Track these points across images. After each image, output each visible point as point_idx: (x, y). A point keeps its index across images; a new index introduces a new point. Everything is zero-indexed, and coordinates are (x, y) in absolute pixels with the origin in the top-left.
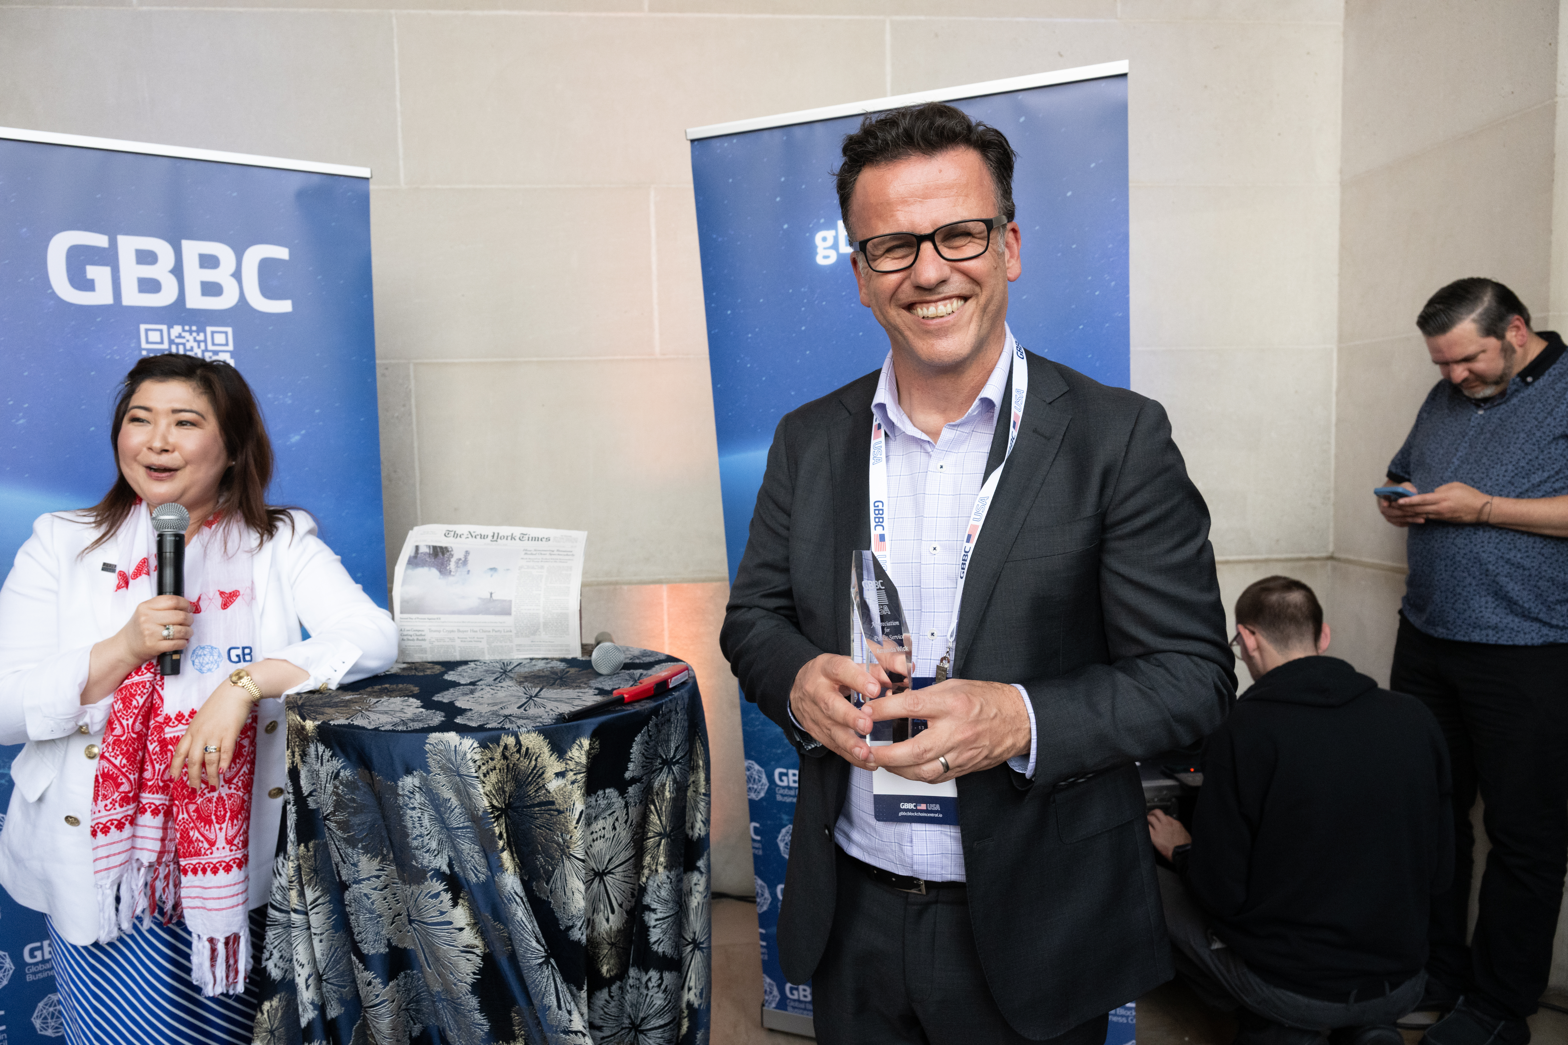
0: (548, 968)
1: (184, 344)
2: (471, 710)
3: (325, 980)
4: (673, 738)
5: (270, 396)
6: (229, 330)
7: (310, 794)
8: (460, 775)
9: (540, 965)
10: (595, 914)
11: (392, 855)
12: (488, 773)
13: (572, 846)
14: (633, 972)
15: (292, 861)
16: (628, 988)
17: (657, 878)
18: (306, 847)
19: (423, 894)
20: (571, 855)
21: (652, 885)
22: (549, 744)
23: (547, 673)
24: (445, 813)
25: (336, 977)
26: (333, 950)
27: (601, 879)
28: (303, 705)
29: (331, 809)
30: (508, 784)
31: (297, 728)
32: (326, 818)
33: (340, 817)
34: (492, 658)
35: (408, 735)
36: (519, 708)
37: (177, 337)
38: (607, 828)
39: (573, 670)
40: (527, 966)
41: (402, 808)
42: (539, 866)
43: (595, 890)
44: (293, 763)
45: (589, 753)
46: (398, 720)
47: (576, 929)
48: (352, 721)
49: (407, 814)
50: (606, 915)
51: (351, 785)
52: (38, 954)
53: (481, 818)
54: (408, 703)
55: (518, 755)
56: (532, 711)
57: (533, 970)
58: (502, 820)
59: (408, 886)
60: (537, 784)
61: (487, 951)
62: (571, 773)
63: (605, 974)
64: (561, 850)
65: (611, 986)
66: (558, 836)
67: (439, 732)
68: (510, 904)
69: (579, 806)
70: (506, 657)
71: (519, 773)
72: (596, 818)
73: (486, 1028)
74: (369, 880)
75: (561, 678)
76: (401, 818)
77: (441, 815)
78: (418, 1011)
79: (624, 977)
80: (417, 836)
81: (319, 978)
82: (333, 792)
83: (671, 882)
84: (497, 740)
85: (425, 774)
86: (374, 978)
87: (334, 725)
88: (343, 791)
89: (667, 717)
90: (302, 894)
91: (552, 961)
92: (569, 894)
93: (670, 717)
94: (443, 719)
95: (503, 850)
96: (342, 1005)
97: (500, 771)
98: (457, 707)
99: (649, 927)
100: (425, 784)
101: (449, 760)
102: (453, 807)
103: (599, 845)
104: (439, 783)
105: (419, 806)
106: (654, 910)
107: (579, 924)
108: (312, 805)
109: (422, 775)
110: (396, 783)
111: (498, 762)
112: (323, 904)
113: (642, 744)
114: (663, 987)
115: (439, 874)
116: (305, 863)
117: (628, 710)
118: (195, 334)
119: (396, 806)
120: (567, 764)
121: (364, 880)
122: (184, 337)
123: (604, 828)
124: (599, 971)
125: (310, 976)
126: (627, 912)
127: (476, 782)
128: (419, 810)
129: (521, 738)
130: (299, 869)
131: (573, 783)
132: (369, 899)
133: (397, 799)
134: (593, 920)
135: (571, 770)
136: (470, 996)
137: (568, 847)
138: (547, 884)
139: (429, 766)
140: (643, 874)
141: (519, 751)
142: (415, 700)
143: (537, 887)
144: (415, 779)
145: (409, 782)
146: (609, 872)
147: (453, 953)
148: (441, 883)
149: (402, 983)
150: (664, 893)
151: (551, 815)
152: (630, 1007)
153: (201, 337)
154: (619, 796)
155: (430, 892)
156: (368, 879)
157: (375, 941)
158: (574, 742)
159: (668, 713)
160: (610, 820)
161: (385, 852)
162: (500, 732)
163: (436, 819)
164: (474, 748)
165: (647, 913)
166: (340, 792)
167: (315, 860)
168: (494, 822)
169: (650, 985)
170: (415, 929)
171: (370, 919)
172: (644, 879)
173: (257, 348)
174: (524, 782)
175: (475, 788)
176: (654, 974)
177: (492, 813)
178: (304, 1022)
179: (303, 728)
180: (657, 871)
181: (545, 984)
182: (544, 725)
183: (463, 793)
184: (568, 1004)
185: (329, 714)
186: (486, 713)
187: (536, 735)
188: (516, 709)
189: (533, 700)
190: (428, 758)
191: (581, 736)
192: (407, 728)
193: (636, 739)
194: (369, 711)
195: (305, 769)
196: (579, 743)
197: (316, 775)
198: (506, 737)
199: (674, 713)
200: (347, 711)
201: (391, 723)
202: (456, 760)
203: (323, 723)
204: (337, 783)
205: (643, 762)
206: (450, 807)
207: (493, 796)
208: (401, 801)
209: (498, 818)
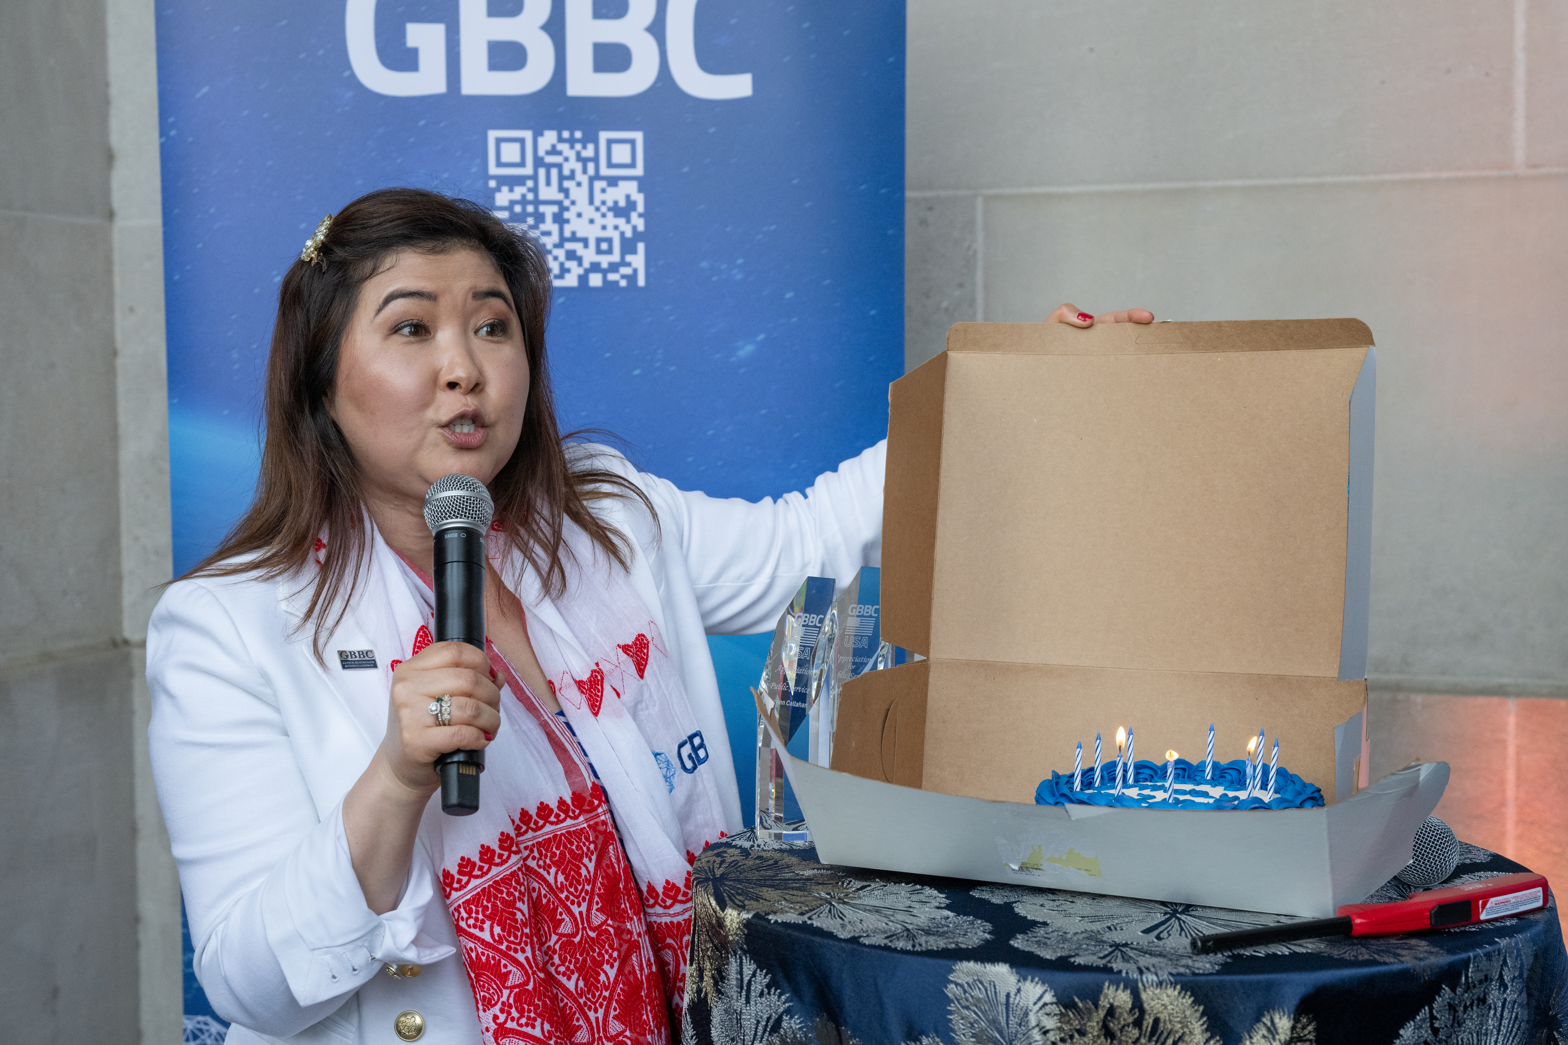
1: (559, 166)
2: (1045, 924)
4: (1491, 1042)
5: (704, 264)
6: (638, 136)
22: (1203, 1014)
28: (723, 877)
31: (710, 923)
35: (915, 960)
36: (1147, 931)
37: (548, 153)
44: (699, 991)
46: (899, 929)
48: (810, 918)
54: (922, 897)
55: (1136, 1032)
56: (1173, 942)
67: (976, 961)
84: (1093, 993)
87: (777, 922)
89: (1478, 991)
93: (1486, 994)
94: (988, 936)
98: (1017, 916)
101: (994, 1022)
117: (1385, 963)
118: (578, 146)
122: (560, 153)
129: (1144, 996)
139: (954, 1031)
141: (1138, 1023)
142: (935, 893)
153: (589, 152)
158: (1258, 1020)
159: (1481, 982)
162: (1101, 976)
164: (1045, 1004)
173: (686, 169)
179: (720, 923)
182: (1194, 974)
185: (770, 901)
186: (1075, 934)
187: (1176, 993)
188: (1141, 934)
189: (1179, 919)
190: (951, 1013)
191: (1274, 1009)
192: (914, 946)
193: (1402, 1032)
194: (845, 903)
195: (720, 1004)
196: (1269, 1024)
197: (739, 1021)
198: (1112, 988)
199: (1495, 984)
200: (803, 899)
201: (885, 932)
202: (1008, 1024)
203: (756, 916)
204: (776, 1040)
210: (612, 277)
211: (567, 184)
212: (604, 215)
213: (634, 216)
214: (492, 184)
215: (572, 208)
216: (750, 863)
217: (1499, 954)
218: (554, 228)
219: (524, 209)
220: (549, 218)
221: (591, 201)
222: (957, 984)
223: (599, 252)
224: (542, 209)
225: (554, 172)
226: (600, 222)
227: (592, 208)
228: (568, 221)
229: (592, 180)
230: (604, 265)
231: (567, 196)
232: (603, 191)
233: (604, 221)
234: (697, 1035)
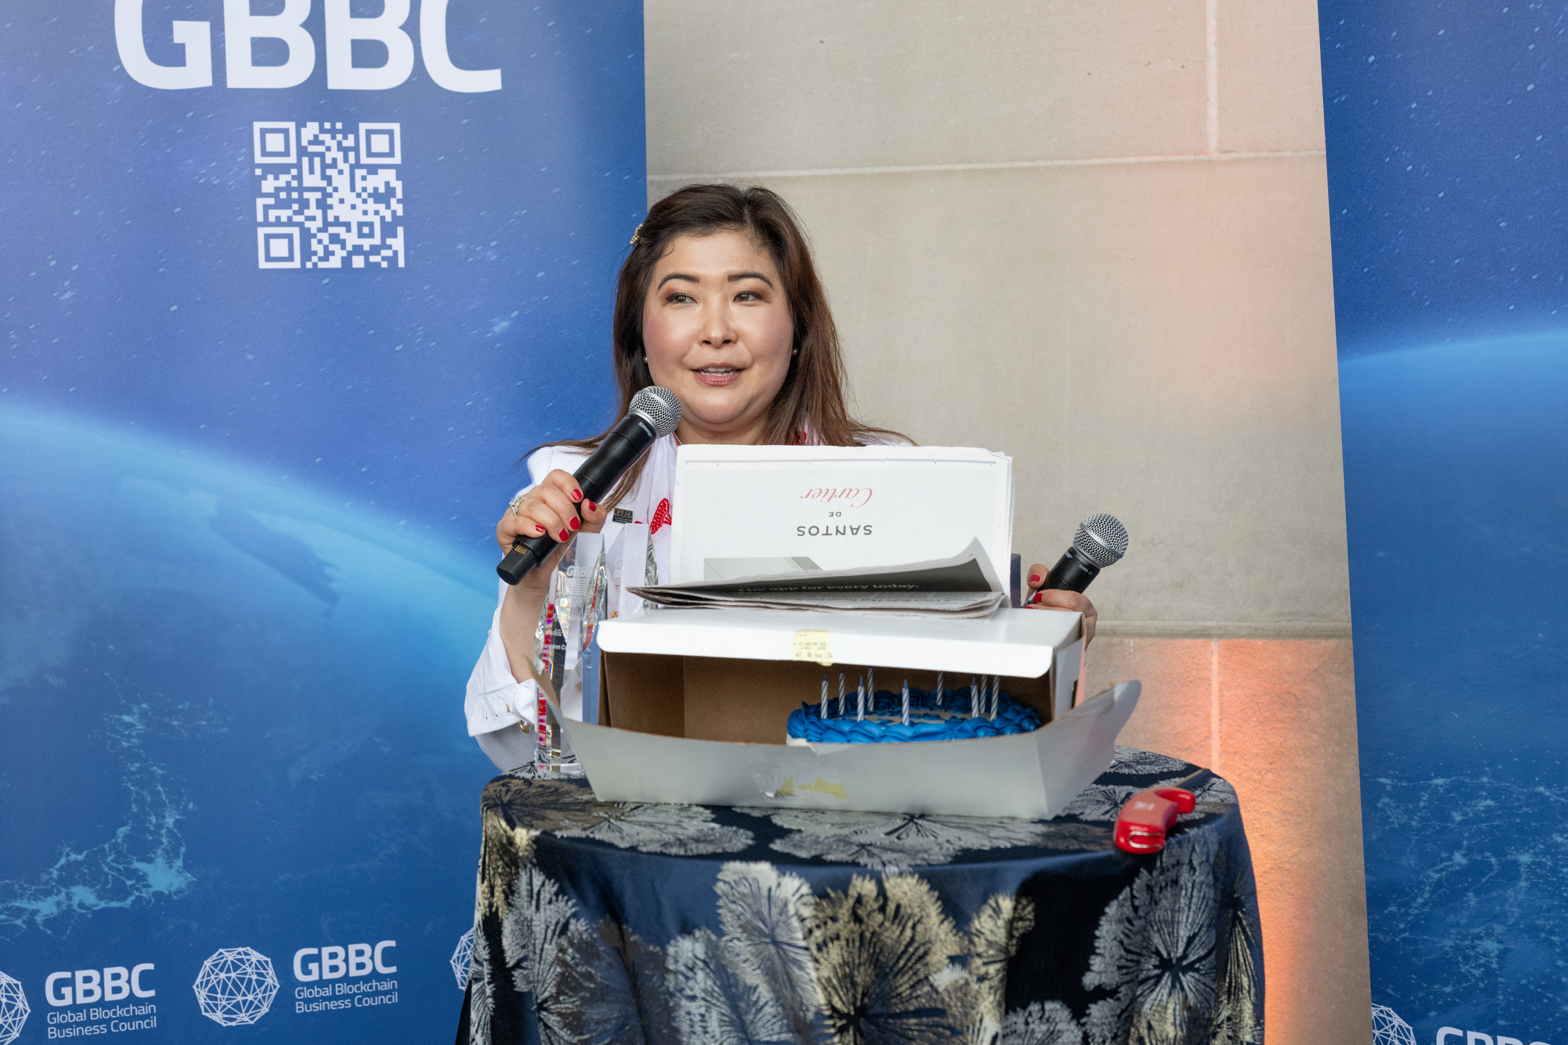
1: (322, 155)
2: (799, 831)
4: (1183, 918)
5: (459, 246)
6: (396, 127)
7: (518, 965)
8: (775, 943)
12: (825, 943)
22: (938, 899)
24: (747, 1012)
28: (510, 802)
29: (551, 990)
30: (862, 969)
31: (501, 843)
32: (542, 1007)
33: (568, 1004)
35: (688, 863)
36: (888, 834)
37: (311, 143)
44: (491, 905)
45: (1011, 924)
46: (672, 839)
48: (592, 833)
49: (680, 1007)
51: (586, 950)
53: (811, 1026)
54: (690, 813)
55: (881, 917)
56: (911, 841)
58: (849, 1037)
60: (915, 973)
62: (978, 960)
67: (742, 861)
69: (993, 1025)
71: (881, 950)
76: (670, 1013)
77: (739, 1017)
82: (557, 958)
84: (843, 885)
85: (714, 937)
87: (562, 837)
88: (573, 958)
89: (1171, 874)
93: (1178, 876)
97: (848, 944)
98: (775, 826)
100: (715, 957)
101: (758, 914)
102: (761, 1003)
104: (738, 955)
105: (703, 995)
108: (521, 986)
109: (709, 939)
110: (664, 949)
111: (845, 927)
113: (1120, 921)
117: (1091, 851)
118: (339, 137)
119: (663, 993)
120: (970, 941)
122: (322, 143)
127: (804, 958)
128: (703, 1003)
129: (887, 885)
131: (981, 979)
133: (665, 979)
135: (979, 955)
139: (723, 923)
141: (882, 909)
142: (701, 810)
144: (697, 945)
145: (687, 949)
151: (939, 1036)
153: (350, 142)
154: (1073, 1018)
158: (985, 901)
159: (1173, 866)
162: (849, 869)
163: (732, 1023)
164: (802, 896)
166: (568, 958)
168: (834, 1035)
173: (442, 158)
174: (891, 969)
175: (801, 969)
177: (830, 1017)
179: (511, 841)
182: (929, 865)
183: (781, 976)
185: (554, 820)
186: (827, 838)
187: (914, 881)
188: (883, 836)
189: (916, 823)
190: (720, 907)
191: (998, 892)
192: (686, 851)
193: (1107, 910)
194: (621, 820)
195: (510, 916)
196: (994, 905)
197: (529, 927)
198: (860, 879)
199: (1185, 868)
200: (584, 818)
201: (659, 841)
202: (770, 914)
203: (544, 833)
204: (564, 942)
205: (1121, 957)
206: (756, 1002)
207: (834, 987)
208: (671, 982)
209: (842, 1030)
210: (373, 259)
211: (329, 172)
212: (365, 201)
213: (393, 201)
214: (258, 172)
215: (334, 194)
216: (533, 790)
217: (1189, 842)
218: (319, 214)
219: (289, 195)
220: (313, 204)
221: (353, 189)
222: (725, 882)
223: (361, 235)
224: (306, 195)
225: (317, 161)
226: (361, 207)
227: (354, 194)
228: (331, 207)
229: (353, 168)
230: (366, 248)
231: (330, 183)
232: (364, 178)
233: (365, 207)
234: (490, 945)
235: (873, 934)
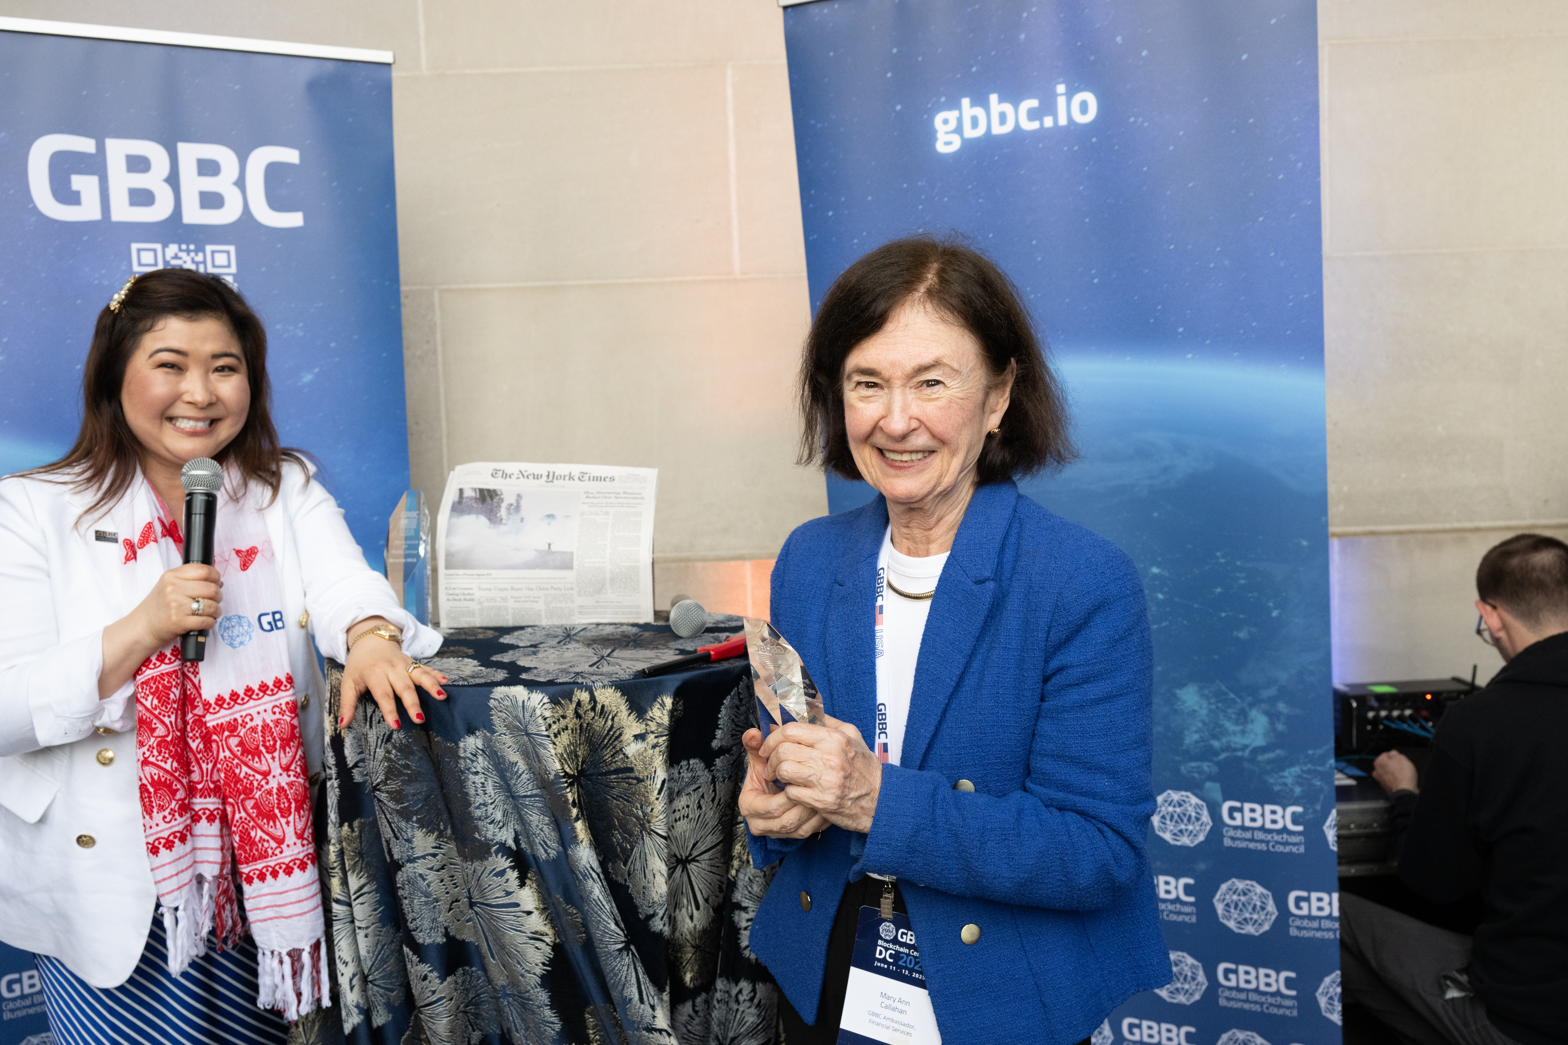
0: (628, 955)
2: (536, 668)
3: (371, 982)
6: (232, 248)
7: (356, 765)
8: (528, 735)
9: (620, 950)
10: (677, 910)
11: (449, 831)
12: (559, 733)
13: (654, 820)
14: (720, 984)
15: (334, 844)
16: (715, 1003)
17: (748, 870)
18: (351, 826)
19: (487, 871)
20: (652, 830)
21: (743, 879)
22: (626, 701)
23: (618, 637)
24: (511, 779)
25: (382, 978)
26: (379, 947)
27: (685, 868)
29: (382, 777)
30: (582, 747)
32: (375, 788)
33: (393, 786)
34: (550, 623)
35: (470, 689)
36: (591, 666)
37: (172, 258)
38: (691, 806)
39: (647, 634)
40: (605, 952)
41: (463, 772)
42: (616, 844)
43: (677, 881)
44: (336, 729)
45: (671, 714)
46: (458, 677)
47: (658, 918)
49: (468, 779)
50: (690, 911)
51: (404, 750)
52: (16, 987)
53: (553, 783)
55: (593, 714)
56: (605, 669)
57: (612, 956)
58: (575, 789)
59: (470, 863)
60: (614, 747)
61: (558, 941)
62: (652, 736)
63: (688, 983)
64: (641, 825)
65: (696, 998)
66: (637, 809)
67: (503, 687)
68: (585, 880)
69: (661, 775)
70: (567, 622)
71: (593, 734)
72: (679, 793)
73: (558, 1027)
74: (425, 859)
75: (635, 641)
76: (462, 784)
77: (506, 782)
78: (477, 1015)
79: (710, 989)
80: (480, 804)
81: (365, 980)
82: (385, 757)
83: (765, 876)
84: (569, 696)
85: (488, 734)
86: (430, 971)
88: (396, 756)
90: (345, 882)
91: (632, 947)
92: (649, 876)
94: (507, 676)
95: (577, 819)
96: (389, 1012)
97: (572, 732)
98: (519, 666)
99: (740, 929)
100: (489, 746)
101: (516, 717)
102: (520, 772)
103: (682, 826)
104: (504, 744)
105: (483, 771)
106: (745, 909)
107: (661, 913)
108: (359, 778)
109: (485, 736)
110: (457, 744)
111: (571, 721)
112: (369, 893)
113: (732, 708)
114: (756, 1001)
115: (504, 849)
116: (349, 845)
117: (715, 667)
118: (192, 254)
119: (457, 772)
120: (647, 725)
121: (419, 858)
122: (181, 258)
123: (688, 806)
124: (681, 980)
125: (354, 975)
126: (713, 909)
127: (546, 742)
128: (483, 776)
129: (596, 694)
130: (341, 853)
131: (654, 747)
132: (424, 880)
133: (458, 763)
134: (675, 918)
135: (652, 732)
136: (539, 989)
137: (649, 822)
138: (625, 865)
139: (494, 725)
140: (732, 866)
141: (593, 709)
142: (471, 660)
143: (613, 869)
144: (478, 740)
145: (471, 743)
146: (694, 860)
147: (521, 939)
148: (507, 859)
149: (460, 981)
150: (756, 888)
151: (630, 784)
152: (718, 1025)
153: (200, 257)
154: (705, 768)
155: (494, 869)
156: (424, 857)
157: (431, 929)
158: (655, 701)
160: (695, 797)
161: (442, 828)
162: (572, 686)
163: (501, 787)
164: (544, 704)
165: (737, 912)
166: (393, 756)
167: (361, 843)
168: (567, 787)
169: (741, 998)
170: (477, 913)
171: (426, 903)
172: (733, 872)
173: (263, 269)
174: (600, 745)
175: (545, 748)
176: (745, 986)
177: (564, 777)
178: (347, 1028)
180: (748, 862)
181: (625, 973)
182: (619, 681)
183: (532, 755)
184: (650, 998)
186: (555, 671)
187: (612, 691)
188: (587, 667)
189: (605, 660)
190: (492, 715)
191: (662, 694)
192: (467, 683)
193: (724, 701)
196: (661, 702)
197: (366, 739)
198: (579, 691)
202: (524, 717)
204: (389, 746)
205: (733, 729)
206: (517, 772)
207: (565, 759)
208: (462, 765)
209: (571, 785)
234: (336, 755)
235: (588, 724)
